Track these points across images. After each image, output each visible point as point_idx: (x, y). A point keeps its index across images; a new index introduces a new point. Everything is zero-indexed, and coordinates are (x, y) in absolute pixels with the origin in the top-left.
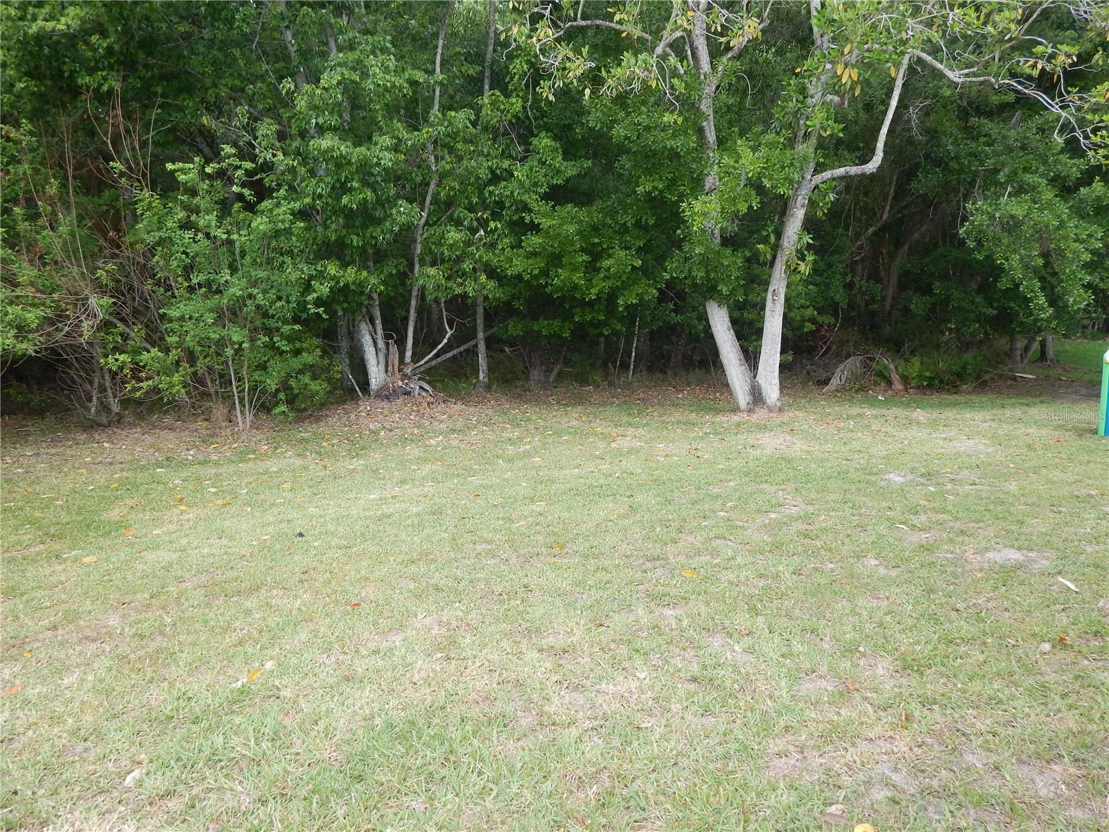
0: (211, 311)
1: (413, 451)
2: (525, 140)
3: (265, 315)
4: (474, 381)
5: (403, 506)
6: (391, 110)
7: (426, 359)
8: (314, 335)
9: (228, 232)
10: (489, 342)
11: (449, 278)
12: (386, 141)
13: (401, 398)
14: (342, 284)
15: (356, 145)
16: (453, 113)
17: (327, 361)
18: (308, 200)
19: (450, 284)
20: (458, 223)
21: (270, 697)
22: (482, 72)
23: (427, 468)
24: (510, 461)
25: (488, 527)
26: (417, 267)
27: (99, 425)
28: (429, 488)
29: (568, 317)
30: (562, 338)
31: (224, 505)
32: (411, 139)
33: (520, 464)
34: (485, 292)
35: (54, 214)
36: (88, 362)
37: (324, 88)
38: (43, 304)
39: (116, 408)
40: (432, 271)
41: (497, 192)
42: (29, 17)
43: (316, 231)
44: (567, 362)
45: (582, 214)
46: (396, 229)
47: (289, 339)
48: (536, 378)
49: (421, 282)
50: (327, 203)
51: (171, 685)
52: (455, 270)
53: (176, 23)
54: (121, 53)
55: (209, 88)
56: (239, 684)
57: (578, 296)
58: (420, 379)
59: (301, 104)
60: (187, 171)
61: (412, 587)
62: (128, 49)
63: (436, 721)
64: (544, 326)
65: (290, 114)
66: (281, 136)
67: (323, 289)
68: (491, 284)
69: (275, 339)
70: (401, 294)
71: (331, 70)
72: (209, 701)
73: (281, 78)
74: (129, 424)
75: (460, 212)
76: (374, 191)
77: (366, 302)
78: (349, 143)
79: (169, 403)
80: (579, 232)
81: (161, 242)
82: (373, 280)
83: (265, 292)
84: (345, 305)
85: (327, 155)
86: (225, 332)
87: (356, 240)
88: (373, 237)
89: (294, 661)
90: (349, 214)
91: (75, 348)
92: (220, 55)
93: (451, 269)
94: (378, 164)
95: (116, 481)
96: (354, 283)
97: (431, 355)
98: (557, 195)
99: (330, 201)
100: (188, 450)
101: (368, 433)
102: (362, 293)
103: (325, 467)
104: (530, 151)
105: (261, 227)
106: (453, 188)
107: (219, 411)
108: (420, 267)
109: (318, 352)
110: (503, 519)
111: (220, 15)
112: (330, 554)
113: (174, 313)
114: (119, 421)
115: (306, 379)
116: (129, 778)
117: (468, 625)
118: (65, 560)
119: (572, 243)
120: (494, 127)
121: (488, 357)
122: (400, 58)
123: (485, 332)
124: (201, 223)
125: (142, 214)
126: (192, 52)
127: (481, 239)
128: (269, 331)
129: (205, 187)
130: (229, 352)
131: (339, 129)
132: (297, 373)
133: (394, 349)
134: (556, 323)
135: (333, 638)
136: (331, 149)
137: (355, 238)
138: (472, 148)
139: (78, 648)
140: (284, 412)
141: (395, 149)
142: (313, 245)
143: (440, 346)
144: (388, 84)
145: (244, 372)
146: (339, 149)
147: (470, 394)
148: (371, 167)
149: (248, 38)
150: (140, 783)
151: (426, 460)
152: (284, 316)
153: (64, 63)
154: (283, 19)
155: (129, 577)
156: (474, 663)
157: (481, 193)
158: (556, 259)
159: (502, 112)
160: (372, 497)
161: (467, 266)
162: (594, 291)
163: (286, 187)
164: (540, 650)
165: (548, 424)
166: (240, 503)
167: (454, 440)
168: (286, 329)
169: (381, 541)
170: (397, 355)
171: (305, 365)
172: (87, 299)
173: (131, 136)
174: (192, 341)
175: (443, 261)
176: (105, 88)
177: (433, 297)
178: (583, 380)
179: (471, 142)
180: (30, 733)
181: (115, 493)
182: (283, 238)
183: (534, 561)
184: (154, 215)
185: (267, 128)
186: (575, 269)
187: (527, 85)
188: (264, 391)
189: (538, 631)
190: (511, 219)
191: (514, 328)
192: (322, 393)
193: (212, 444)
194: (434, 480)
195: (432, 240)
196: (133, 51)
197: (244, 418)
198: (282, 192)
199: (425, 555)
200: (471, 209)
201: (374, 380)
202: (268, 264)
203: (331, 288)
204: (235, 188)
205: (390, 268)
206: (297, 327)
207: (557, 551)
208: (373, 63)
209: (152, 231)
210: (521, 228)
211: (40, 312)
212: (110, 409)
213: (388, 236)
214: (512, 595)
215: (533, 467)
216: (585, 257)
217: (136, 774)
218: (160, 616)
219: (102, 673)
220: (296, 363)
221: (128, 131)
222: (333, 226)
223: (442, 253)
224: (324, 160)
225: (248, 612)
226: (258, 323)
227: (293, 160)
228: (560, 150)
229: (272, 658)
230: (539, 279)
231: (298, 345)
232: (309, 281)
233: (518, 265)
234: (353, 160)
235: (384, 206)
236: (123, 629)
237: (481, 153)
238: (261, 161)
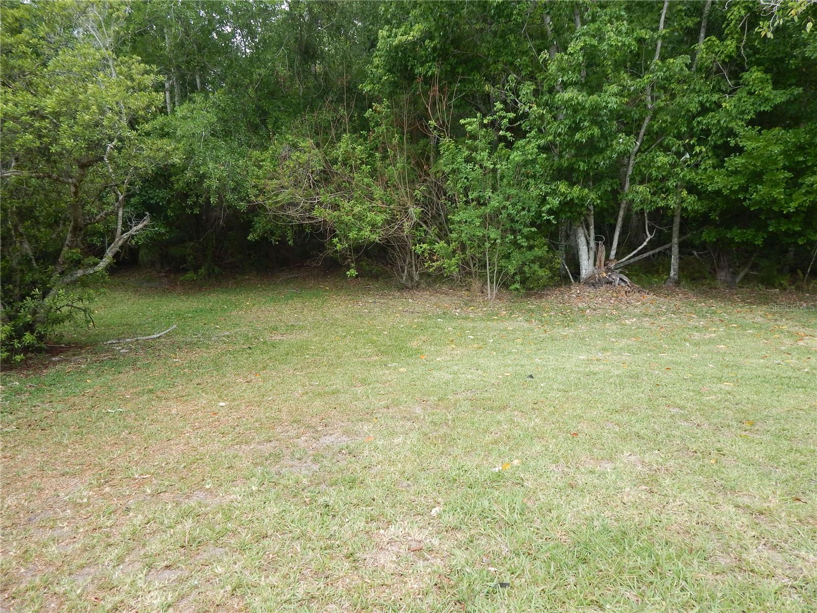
0: (478, 217)
1: (611, 327)
2: (735, 75)
3: (512, 220)
4: (666, 277)
5: (606, 368)
6: (619, 65)
7: (627, 258)
8: (544, 236)
9: (495, 164)
10: (681, 246)
11: (654, 194)
12: (614, 88)
13: (604, 286)
14: (568, 199)
15: (589, 94)
16: (672, 60)
17: (551, 255)
18: (550, 138)
19: (654, 198)
20: (667, 149)
21: (517, 484)
22: (700, 23)
23: (624, 342)
24: (697, 344)
25: (680, 396)
26: (627, 185)
27: (407, 288)
28: (626, 356)
29: (763, 227)
30: (754, 245)
31: (479, 348)
32: (632, 84)
33: (705, 348)
34: (684, 205)
35: (395, 156)
36: (403, 247)
37: (571, 54)
38: (385, 211)
39: (417, 278)
40: (641, 188)
41: (704, 122)
42: (393, 35)
43: (553, 160)
44: (754, 267)
45: (790, 136)
46: (615, 156)
47: (527, 238)
48: (723, 278)
49: (630, 197)
50: (564, 139)
51: (455, 458)
52: (660, 187)
53: (475, 24)
54: (441, 49)
55: (491, 65)
56: (497, 469)
57: (776, 209)
58: (621, 272)
59: (552, 68)
60: (471, 124)
61: (618, 430)
62: (445, 46)
63: (644, 537)
64: (736, 234)
65: (543, 77)
66: (536, 93)
67: (554, 202)
68: (692, 198)
69: (518, 238)
70: (612, 206)
71: (577, 39)
72: (478, 476)
73: (539, 51)
74: (423, 288)
75: (670, 140)
76: (601, 128)
77: (585, 212)
78: (585, 93)
79: (447, 276)
80: (783, 153)
81: (453, 171)
82: (592, 196)
83: (514, 205)
84: (569, 214)
85: (567, 103)
86: (486, 232)
87: (582, 166)
88: (595, 163)
89: (532, 463)
90: (579, 146)
91: (399, 239)
92: (500, 41)
93: (657, 187)
94: (606, 107)
95: (415, 324)
96: (578, 198)
97: (631, 255)
98: (763, 121)
99: (566, 137)
100: (456, 309)
101: (577, 309)
102: (583, 205)
103: (545, 331)
104: (740, 85)
105: (516, 159)
106: (665, 122)
107: (476, 285)
108: (631, 184)
109: (546, 248)
110: (693, 391)
111: (503, 12)
112: (553, 394)
113: (456, 218)
114: (417, 286)
115: (536, 267)
116: (434, 511)
117: (667, 470)
118: (390, 368)
119: (775, 162)
120: (707, 67)
121: (680, 258)
122: (631, 22)
123: (679, 238)
124: (478, 158)
125: (443, 153)
126: (483, 41)
127: (685, 162)
128: (514, 232)
129: (483, 133)
130: (487, 245)
131: (577, 83)
132: (530, 262)
133: (602, 248)
134: (750, 233)
135: (559, 455)
136: (571, 99)
137: (582, 164)
138: (685, 87)
139: (401, 423)
140: (517, 289)
141: (620, 94)
142: (550, 170)
143: (640, 248)
144: (620, 44)
145: (495, 259)
146: (577, 98)
147: (660, 288)
148: (600, 110)
149: (519, 26)
150: (440, 516)
151: (622, 335)
152: (525, 222)
153: (409, 61)
154: (546, 7)
155: (426, 385)
156: (674, 501)
157: (690, 122)
158: (756, 177)
159: (716, 53)
160: (581, 357)
161: (671, 184)
162: (793, 205)
163: (536, 130)
164: (737, 506)
165: (733, 318)
166: (488, 347)
167: (646, 323)
168: (526, 230)
169: (591, 391)
170: (604, 253)
171: (535, 257)
172: (408, 208)
173: (442, 103)
174: (466, 237)
175: (650, 180)
176: (430, 73)
177: (639, 208)
178: (769, 282)
179: (685, 82)
180: (379, 467)
181: (415, 331)
182: (530, 166)
183: (724, 430)
184: (450, 154)
185: (527, 88)
186: (776, 185)
187: (743, 28)
188: (506, 274)
189: (733, 489)
190: (715, 143)
191: (708, 236)
192: (545, 278)
193: (470, 306)
194: (629, 351)
195: (643, 164)
196: (448, 47)
197: (492, 291)
198: (533, 133)
199: (625, 408)
200: (679, 137)
201: (584, 271)
202: (518, 184)
203: (560, 202)
204: (501, 133)
205: (606, 186)
206: (534, 229)
207: (748, 426)
208: (610, 29)
209: (448, 164)
210: (724, 151)
211: (383, 216)
212: (412, 278)
213: (607, 162)
214: (706, 454)
215: (718, 353)
216: (788, 175)
217: (437, 509)
218: (445, 413)
219: (415, 441)
220: (530, 255)
221: (440, 100)
222: (567, 156)
223: (651, 174)
224: (565, 107)
225: (499, 423)
226: (508, 226)
227: (543, 110)
228: (770, 81)
229: (517, 458)
230: (738, 194)
231: (531, 242)
232: (545, 196)
233: (719, 182)
234: (587, 106)
235: (606, 139)
236: (424, 417)
237: (694, 90)
238: (521, 112)
